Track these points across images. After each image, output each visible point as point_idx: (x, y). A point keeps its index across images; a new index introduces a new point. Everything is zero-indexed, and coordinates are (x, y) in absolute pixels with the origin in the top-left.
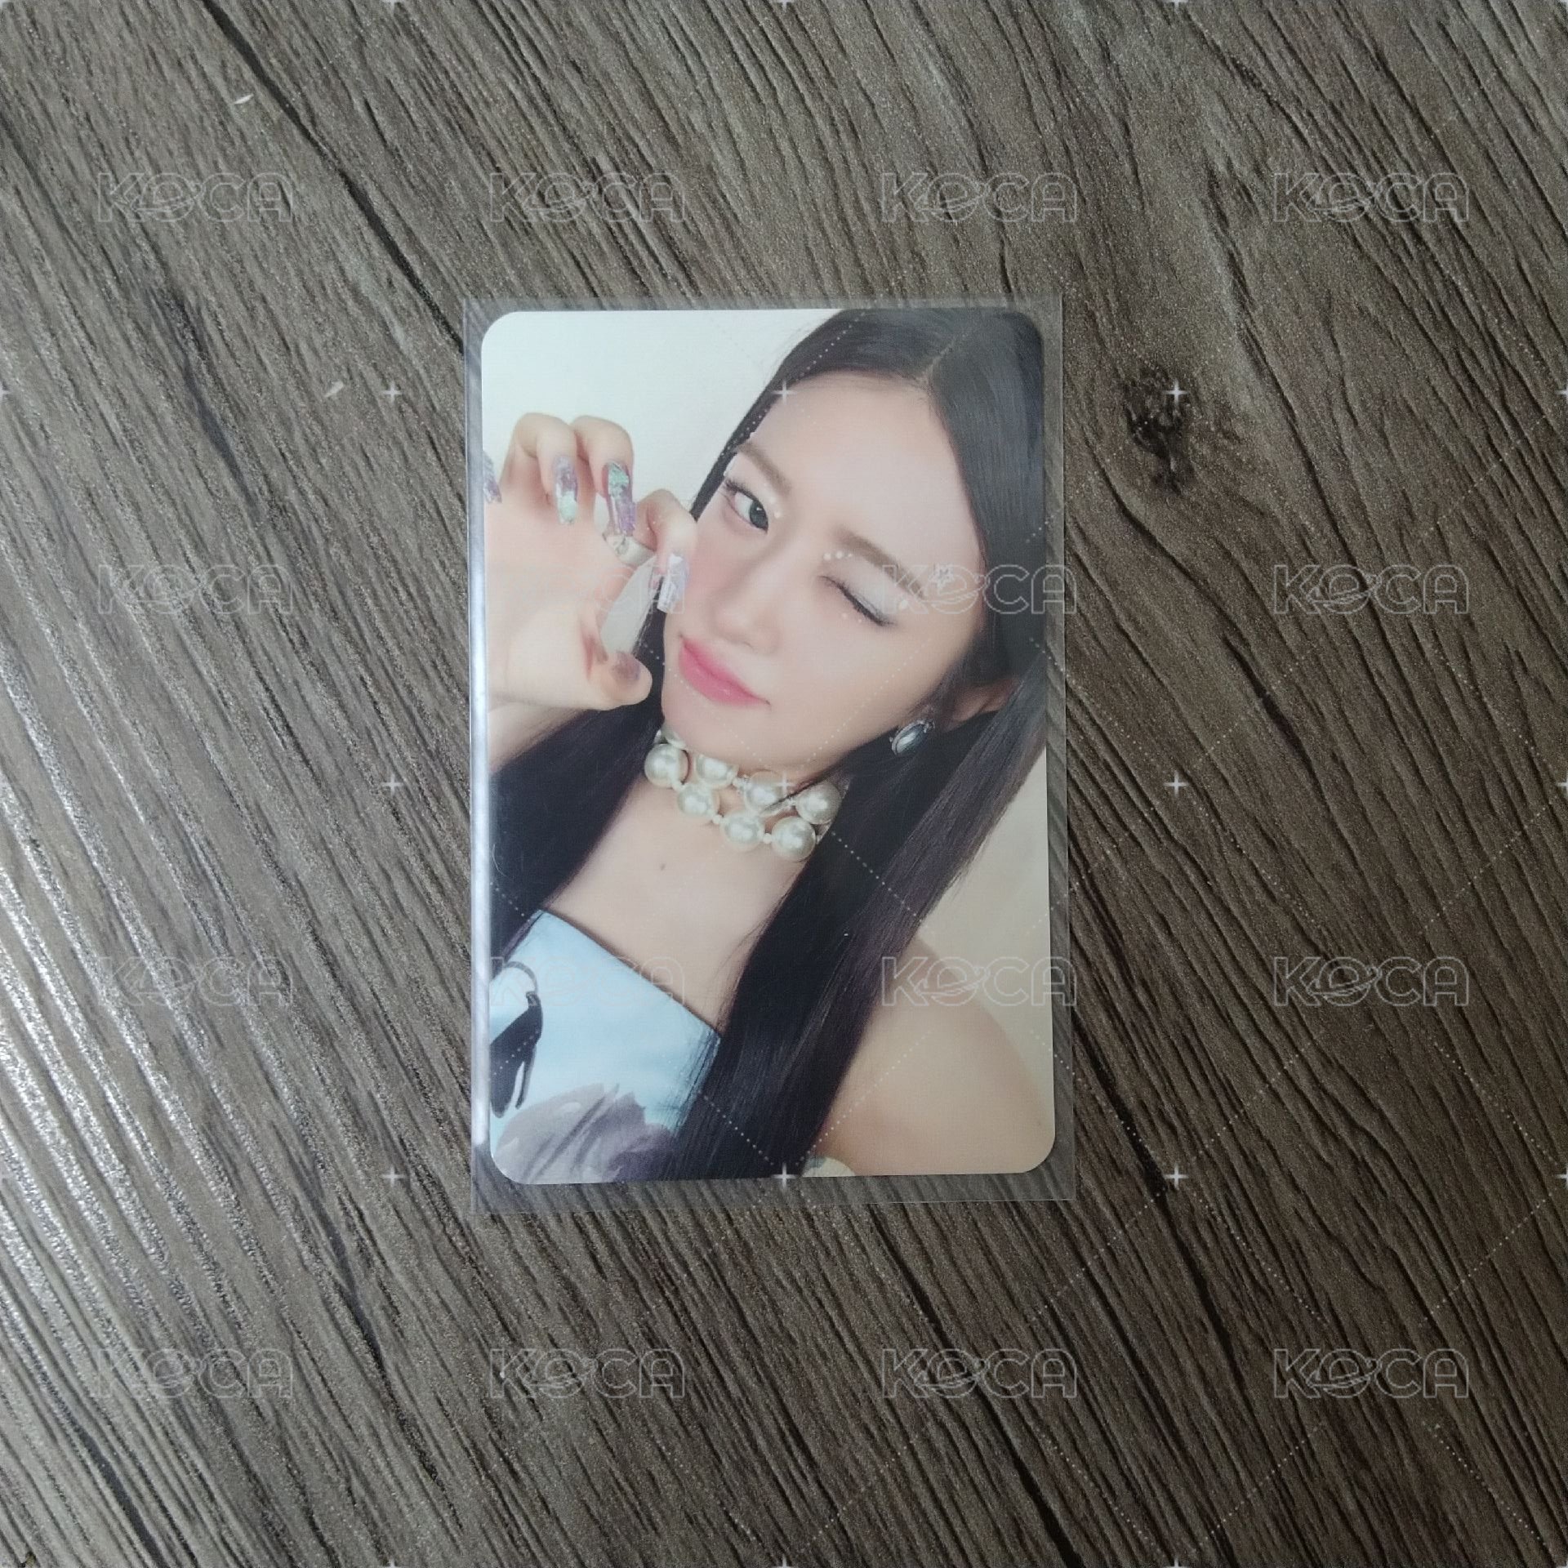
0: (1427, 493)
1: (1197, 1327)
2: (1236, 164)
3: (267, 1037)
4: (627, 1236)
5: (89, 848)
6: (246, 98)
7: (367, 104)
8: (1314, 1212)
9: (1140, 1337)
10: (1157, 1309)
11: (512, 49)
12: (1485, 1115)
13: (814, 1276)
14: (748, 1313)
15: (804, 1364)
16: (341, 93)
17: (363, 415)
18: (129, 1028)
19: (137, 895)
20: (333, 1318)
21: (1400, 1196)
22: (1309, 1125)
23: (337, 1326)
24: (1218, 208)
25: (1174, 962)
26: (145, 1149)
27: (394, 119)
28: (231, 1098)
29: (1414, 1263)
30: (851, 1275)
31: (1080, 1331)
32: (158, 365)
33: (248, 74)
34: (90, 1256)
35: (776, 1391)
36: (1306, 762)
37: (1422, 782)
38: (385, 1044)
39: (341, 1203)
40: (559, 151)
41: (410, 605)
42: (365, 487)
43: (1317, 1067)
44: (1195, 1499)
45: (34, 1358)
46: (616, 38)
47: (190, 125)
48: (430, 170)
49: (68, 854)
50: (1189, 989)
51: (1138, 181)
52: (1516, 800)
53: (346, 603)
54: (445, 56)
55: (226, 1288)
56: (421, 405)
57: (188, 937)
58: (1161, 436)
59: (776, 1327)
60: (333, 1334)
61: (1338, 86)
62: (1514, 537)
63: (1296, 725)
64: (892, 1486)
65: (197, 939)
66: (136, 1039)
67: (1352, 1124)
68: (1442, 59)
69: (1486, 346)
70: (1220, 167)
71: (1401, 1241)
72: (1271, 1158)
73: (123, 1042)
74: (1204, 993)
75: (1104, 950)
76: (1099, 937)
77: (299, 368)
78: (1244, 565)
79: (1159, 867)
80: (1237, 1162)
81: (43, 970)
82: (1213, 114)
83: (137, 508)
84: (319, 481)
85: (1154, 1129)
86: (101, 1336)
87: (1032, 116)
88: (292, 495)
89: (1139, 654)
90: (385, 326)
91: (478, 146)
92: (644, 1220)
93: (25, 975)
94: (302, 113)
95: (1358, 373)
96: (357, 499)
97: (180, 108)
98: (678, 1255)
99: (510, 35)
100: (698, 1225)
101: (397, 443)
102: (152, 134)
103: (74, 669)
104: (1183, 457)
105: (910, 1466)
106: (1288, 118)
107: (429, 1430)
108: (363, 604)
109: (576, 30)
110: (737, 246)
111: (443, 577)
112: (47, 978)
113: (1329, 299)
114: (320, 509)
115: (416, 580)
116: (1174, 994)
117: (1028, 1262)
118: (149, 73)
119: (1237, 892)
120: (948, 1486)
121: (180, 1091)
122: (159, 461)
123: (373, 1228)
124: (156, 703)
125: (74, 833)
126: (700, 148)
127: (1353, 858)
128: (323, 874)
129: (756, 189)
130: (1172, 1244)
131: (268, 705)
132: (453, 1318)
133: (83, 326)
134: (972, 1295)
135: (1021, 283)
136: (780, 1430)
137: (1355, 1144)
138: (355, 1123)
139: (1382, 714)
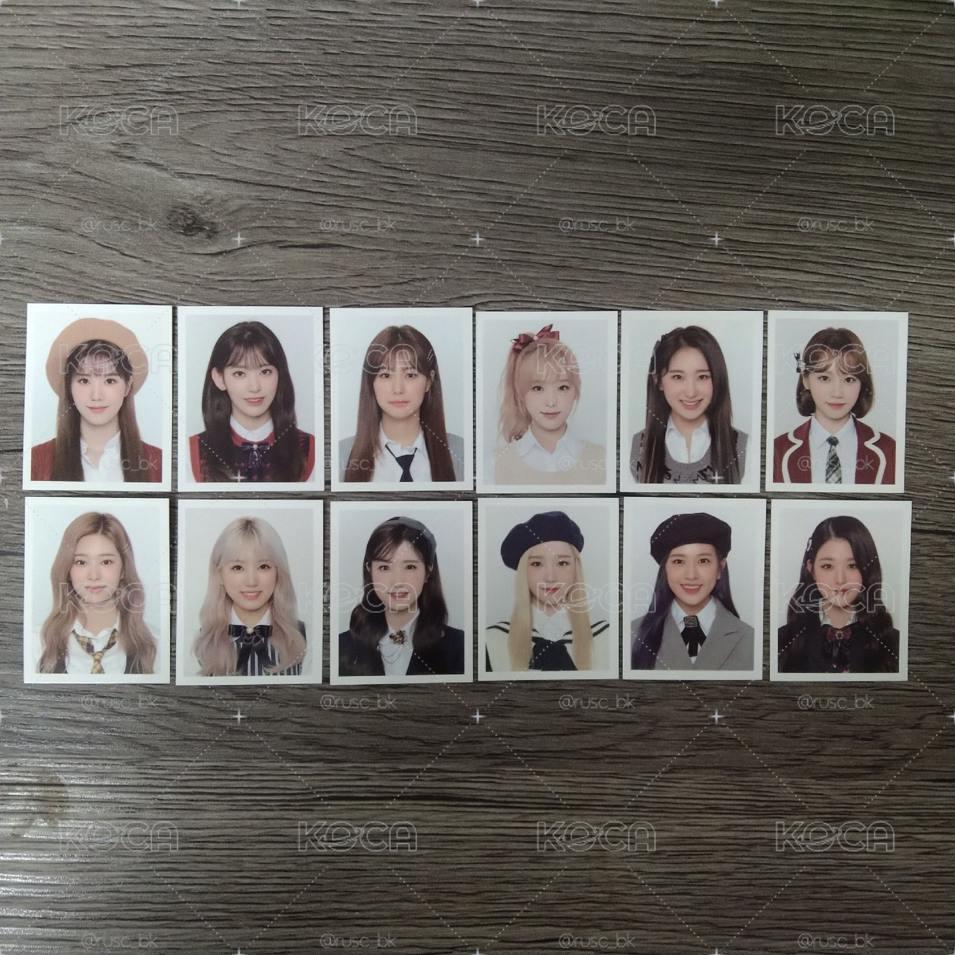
0: (270, 146)
2: (114, 141)
12: (496, 259)
24: (126, 157)
36: (339, 246)
37: (370, 210)
45: (280, 801)
51: (99, 180)
52: (395, 181)
58: (194, 226)
61: (108, 88)
63: (323, 241)
68: (121, 44)
69: (231, 92)
70: (112, 148)
78: (257, 225)
95: (213, 144)
104: (207, 223)
127: (382, 250)
135: (112, 242)
139: (339, 209)
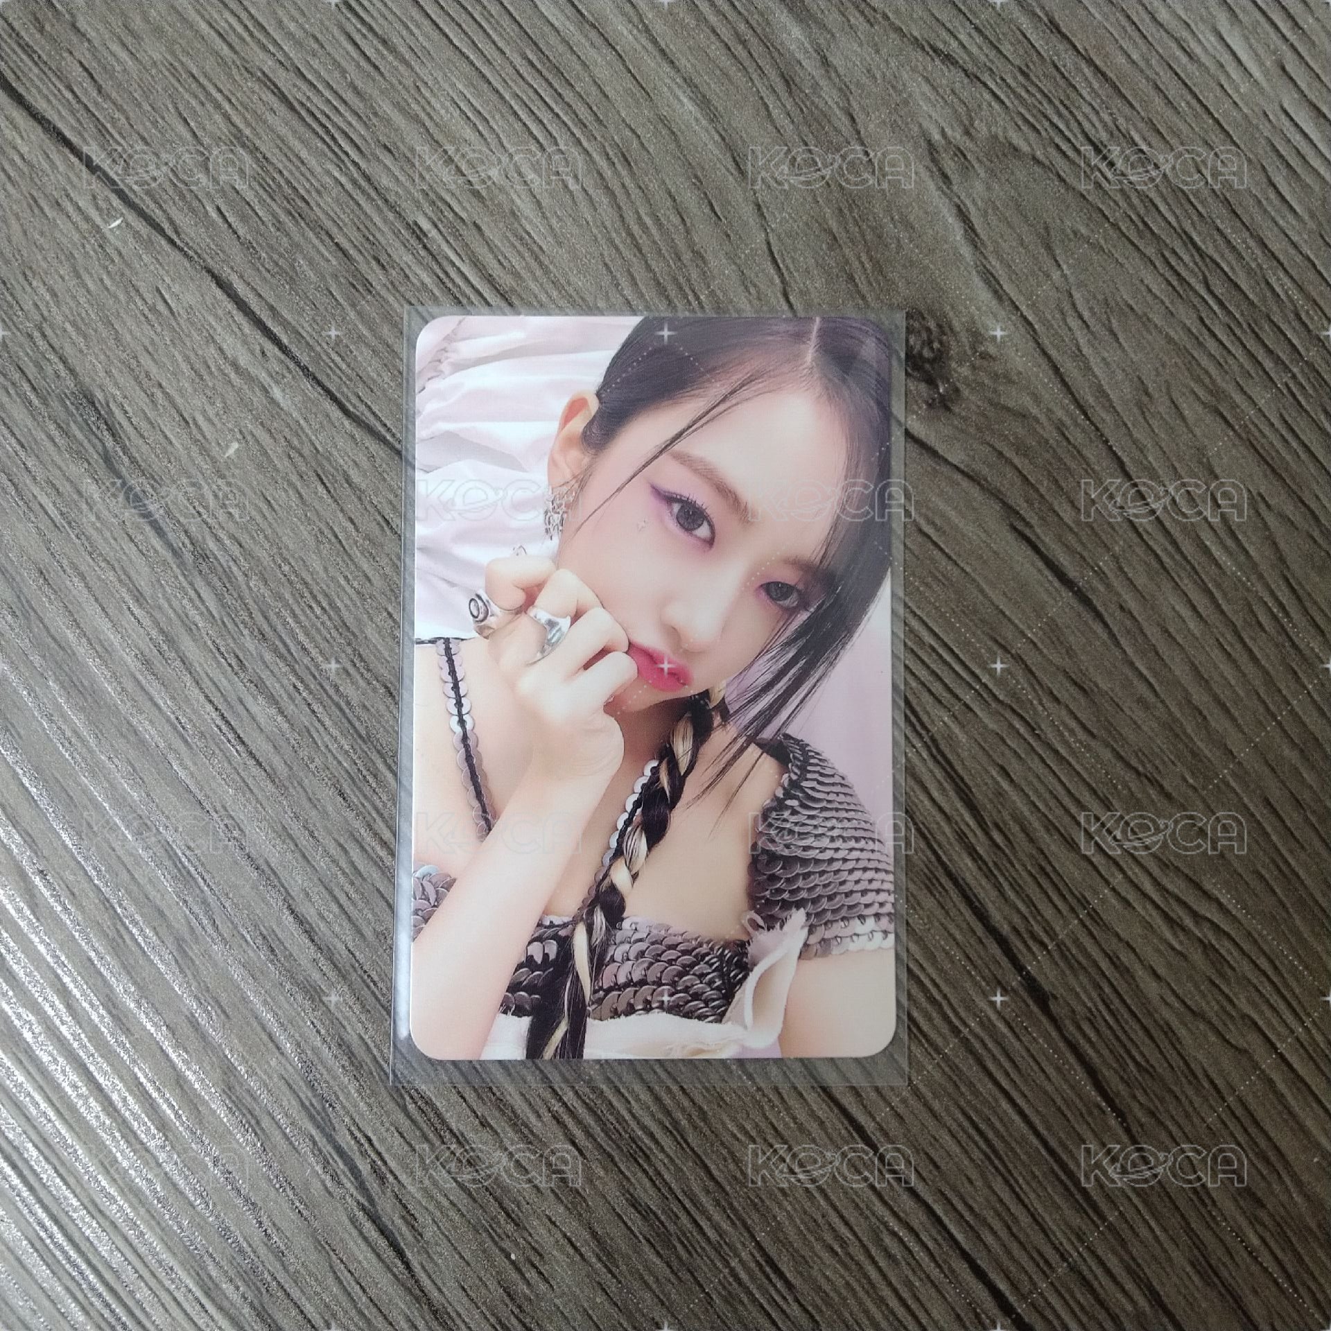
0: (1158, 374)
1: (1096, 1112)
2: (949, 131)
3: (265, 1003)
4: (598, 1119)
5: (89, 869)
6: (118, 222)
7: (219, 209)
8: (1177, 996)
9: (1049, 1128)
10: (1059, 1101)
11: (331, 143)
12: (1306, 887)
13: (763, 1125)
14: (712, 1167)
15: (768, 1202)
16: (195, 204)
17: (260, 467)
18: (147, 1014)
19: (135, 901)
20: (361, 1233)
21: (1246, 968)
22: (1158, 921)
23: (365, 1239)
24: (940, 170)
25: (1019, 804)
26: (178, 1116)
27: (244, 219)
28: (244, 1061)
29: (1269, 1024)
30: (794, 1119)
31: (997, 1132)
32: (81, 456)
33: (116, 202)
34: (147, 1217)
35: (747, 1229)
36: (1099, 616)
37: (1200, 616)
38: (365, 992)
39: (352, 1134)
40: (385, 220)
41: (325, 618)
42: (270, 525)
43: (1156, 871)
44: (1122, 1260)
45: (112, 1311)
46: (416, 119)
47: (76, 253)
48: (281, 255)
49: (71, 878)
50: (1036, 825)
52: (1282, 617)
53: (271, 626)
54: (277, 159)
55: (267, 1223)
56: (306, 451)
57: (185, 931)
58: (927, 366)
59: (738, 1175)
60: (363, 1246)
61: (1021, 52)
62: (1238, 398)
63: (1084, 586)
64: (861, 1294)
65: (192, 929)
66: (155, 1024)
67: (1195, 915)
68: (1105, 15)
69: (1185, 244)
70: (936, 136)
71: (1255, 1006)
72: (1132, 956)
73: (144, 1029)
74: (1050, 826)
75: (959, 805)
76: (952, 793)
77: (199, 437)
78: (1016, 461)
79: (992, 726)
80: (1104, 965)
81: (66, 979)
82: (923, 94)
83: (83, 577)
84: (231, 526)
85: (1029, 949)
86: (167, 1283)
87: (772, 122)
88: (211, 544)
89: (941, 550)
90: (265, 390)
91: (317, 227)
92: (611, 1103)
93: (52, 986)
94: (166, 226)
95: (1081, 284)
96: (266, 537)
97: (65, 241)
98: (644, 1128)
99: (328, 132)
100: (657, 1099)
101: (291, 484)
102: (45, 265)
103: (52, 721)
104: (948, 381)
105: (873, 1274)
106: (985, 85)
107: (459, 1315)
108: (285, 623)
109: (381, 119)
110: (547, 272)
111: (348, 588)
112: (71, 986)
113: (1047, 228)
114: (236, 550)
115: (326, 595)
116: (1024, 830)
117: (943, 1081)
118: (34, 215)
119: (1062, 735)
120: (909, 1284)
121: (200, 1062)
122: (95, 534)
123: (382, 1149)
124: (125, 737)
125: (75, 859)
126: (502, 197)
127: (1155, 691)
128: (289, 856)
129: (554, 221)
130: (1061, 1045)
131: (219, 722)
132: (463, 1215)
133: (13, 434)
134: (900, 1117)
135: (788, 261)
136: (757, 1262)
137: (1201, 930)
138: (352, 1063)
139: (1157, 566)
